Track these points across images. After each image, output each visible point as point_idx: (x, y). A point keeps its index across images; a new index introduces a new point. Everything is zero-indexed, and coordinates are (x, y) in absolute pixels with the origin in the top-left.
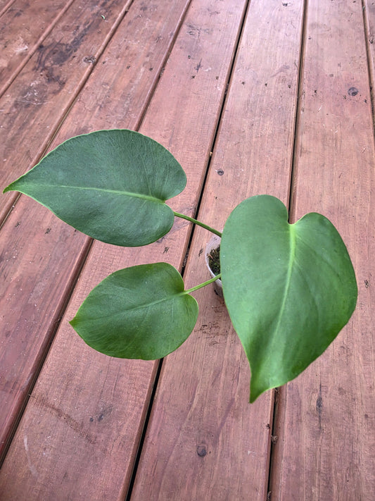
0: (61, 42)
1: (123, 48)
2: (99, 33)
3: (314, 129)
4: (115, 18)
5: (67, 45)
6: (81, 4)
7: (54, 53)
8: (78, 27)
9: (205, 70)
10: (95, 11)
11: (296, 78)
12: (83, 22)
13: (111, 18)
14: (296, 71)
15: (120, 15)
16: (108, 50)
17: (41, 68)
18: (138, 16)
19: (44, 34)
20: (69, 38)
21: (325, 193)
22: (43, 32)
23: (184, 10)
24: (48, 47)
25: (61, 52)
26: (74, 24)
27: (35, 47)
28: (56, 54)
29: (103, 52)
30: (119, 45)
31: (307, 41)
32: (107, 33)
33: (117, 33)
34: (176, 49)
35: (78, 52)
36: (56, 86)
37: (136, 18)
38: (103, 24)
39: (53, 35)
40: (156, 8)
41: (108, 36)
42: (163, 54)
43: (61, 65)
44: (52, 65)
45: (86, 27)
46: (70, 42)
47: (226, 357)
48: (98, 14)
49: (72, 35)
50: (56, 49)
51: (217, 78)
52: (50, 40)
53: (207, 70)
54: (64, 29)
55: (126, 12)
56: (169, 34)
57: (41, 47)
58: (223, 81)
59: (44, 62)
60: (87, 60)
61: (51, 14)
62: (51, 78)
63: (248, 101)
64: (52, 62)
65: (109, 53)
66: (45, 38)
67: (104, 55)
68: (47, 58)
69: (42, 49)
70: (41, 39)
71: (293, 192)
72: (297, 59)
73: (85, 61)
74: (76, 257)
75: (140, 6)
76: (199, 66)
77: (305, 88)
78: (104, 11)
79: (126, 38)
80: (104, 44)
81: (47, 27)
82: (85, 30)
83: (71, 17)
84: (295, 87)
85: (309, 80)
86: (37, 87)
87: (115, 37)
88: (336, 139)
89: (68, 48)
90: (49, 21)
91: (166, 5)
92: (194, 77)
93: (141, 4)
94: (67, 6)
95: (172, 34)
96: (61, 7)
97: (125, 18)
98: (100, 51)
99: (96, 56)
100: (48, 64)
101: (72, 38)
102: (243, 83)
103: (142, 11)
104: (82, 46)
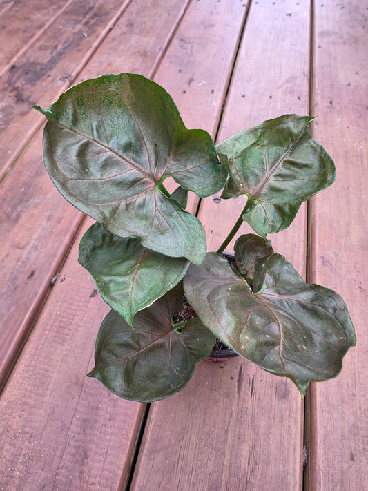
0: (36, 62)
1: (105, 65)
2: (79, 51)
3: (332, 144)
4: (98, 36)
5: (42, 64)
6: (61, 24)
7: (27, 73)
8: (56, 47)
9: (199, 84)
10: (76, 30)
11: (306, 89)
12: (63, 41)
13: (94, 35)
14: (306, 82)
15: (104, 32)
16: (88, 67)
17: (11, 88)
18: (124, 33)
19: (18, 55)
20: (45, 58)
21: (353, 222)
22: (17, 52)
23: (175, 25)
24: (21, 67)
25: (35, 72)
26: (52, 43)
27: (7, 67)
28: (29, 74)
29: (81, 70)
30: (101, 62)
31: (317, 50)
32: (88, 50)
33: (99, 50)
34: (165, 63)
35: (54, 71)
36: (24, 107)
37: (121, 35)
38: (84, 42)
39: (28, 55)
40: (144, 23)
41: (89, 54)
42: (150, 69)
43: (33, 85)
44: (23, 85)
45: (66, 45)
46: (45, 61)
47: (226, 463)
48: (80, 32)
49: (48, 55)
50: (30, 68)
51: (212, 92)
52: (24, 60)
53: (201, 84)
54: (41, 48)
55: (110, 30)
56: (158, 49)
57: (13, 67)
58: (221, 94)
59: (15, 83)
60: (63, 79)
61: (28, 35)
62: (19, 99)
63: (250, 116)
64: (24, 82)
65: (89, 70)
66: (19, 58)
67: (83, 73)
68: (18, 78)
69: (14, 69)
70: (15, 59)
71: (311, 222)
72: (307, 68)
73: (60, 79)
74: (25, 313)
75: (127, 23)
76: (191, 81)
77: (317, 98)
78: (87, 29)
79: (109, 54)
80: (84, 61)
81: (22, 47)
82: (64, 49)
83: (49, 37)
84: (305, 99)
85: (322, 90)
86: (3, 110)
87: (96, 54)
88: (362, 156)
89: (43, 67)
90: (26, 42)
91: (155, 21)
92: (185, 92)
93: (128, 21)
94: (46, 26)
95: (160, 50)
96: (40, 27)
97: (109, 35)
98: (78, 69)
99: (74, 74)
100: (18, 84)
101: (48, 57)
102: (243, 96)
103: (128, 28)
104: (58, 65)
